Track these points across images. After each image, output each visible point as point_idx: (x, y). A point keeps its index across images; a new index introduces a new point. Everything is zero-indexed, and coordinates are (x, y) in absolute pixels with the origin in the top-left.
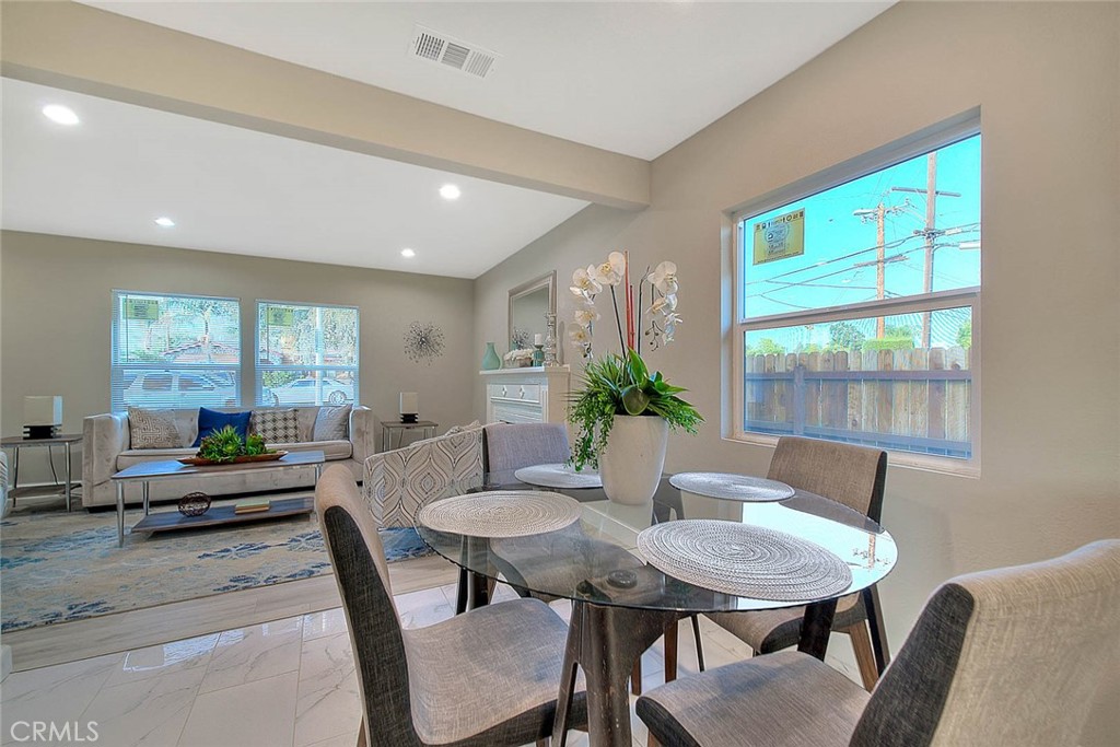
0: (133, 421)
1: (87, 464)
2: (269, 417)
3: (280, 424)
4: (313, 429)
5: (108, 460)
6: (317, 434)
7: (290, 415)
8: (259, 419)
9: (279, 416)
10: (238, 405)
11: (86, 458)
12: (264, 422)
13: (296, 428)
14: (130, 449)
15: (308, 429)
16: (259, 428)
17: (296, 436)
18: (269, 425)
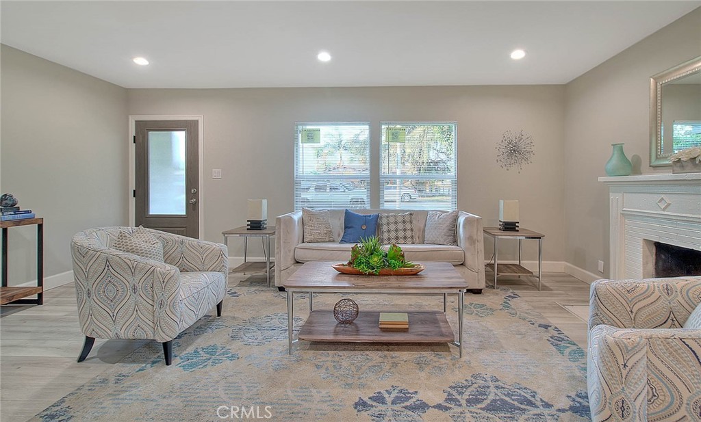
0: (305, 219)
1: (278, 253)
2: (392, 220)
3: (400, 226)
4: (424, 231)
5: (290, 251)
6: (428, 236)
7: (407, 219)
8: (384, 221)
9: (400, 219)
10: (368, 207)
11: (277, 248)
12: (388, 224)
13: (412, 230)
14: (303, 242)
15: (420, 230)
16: (385, 228)
17: (412, 237)
18: (393, 227)
